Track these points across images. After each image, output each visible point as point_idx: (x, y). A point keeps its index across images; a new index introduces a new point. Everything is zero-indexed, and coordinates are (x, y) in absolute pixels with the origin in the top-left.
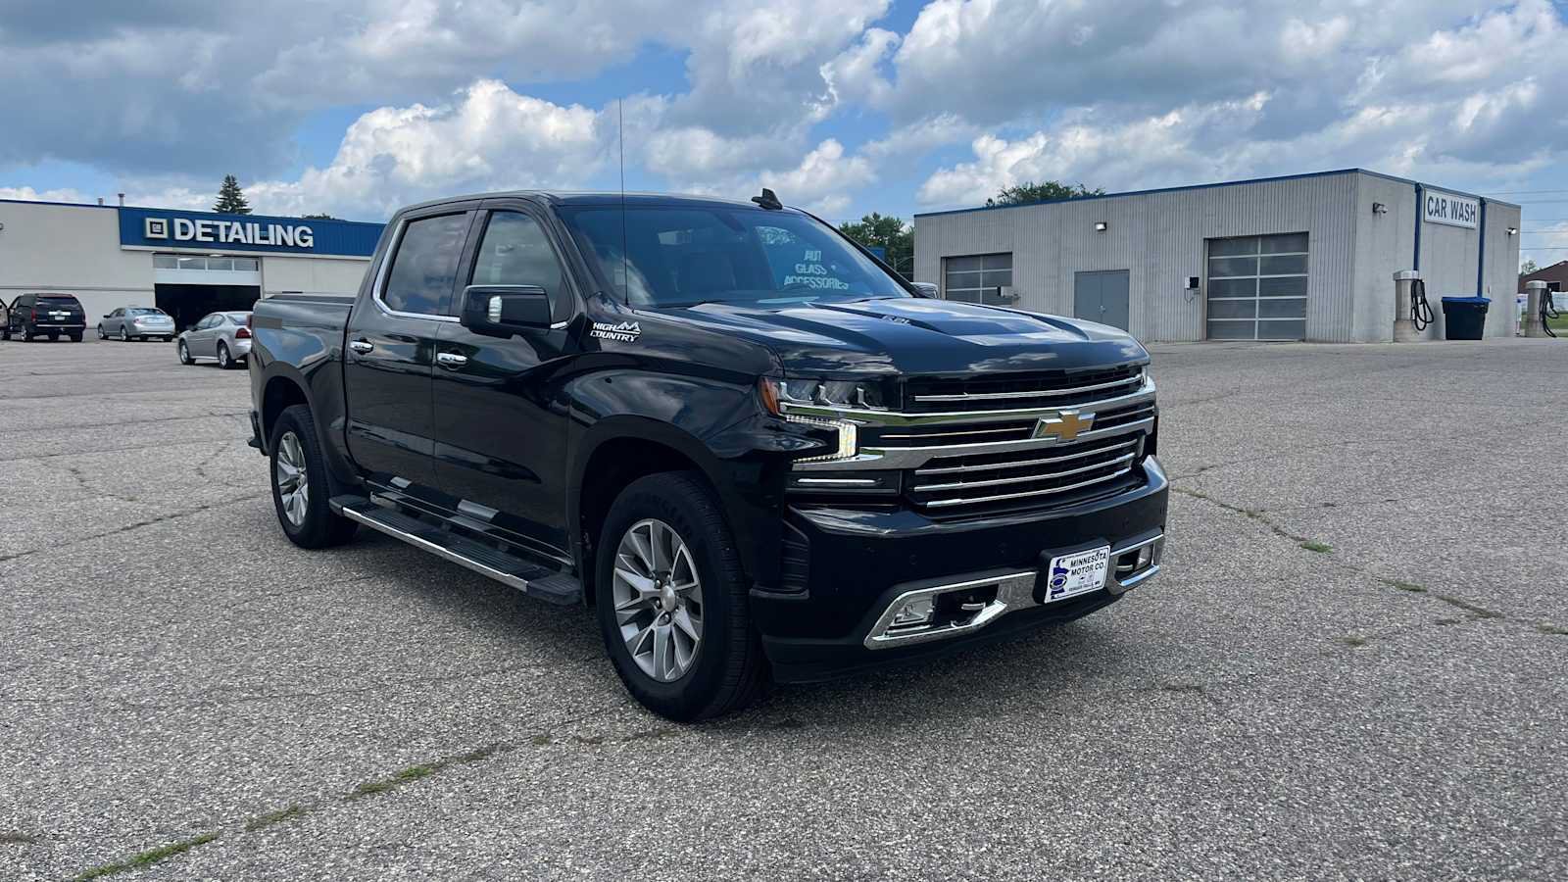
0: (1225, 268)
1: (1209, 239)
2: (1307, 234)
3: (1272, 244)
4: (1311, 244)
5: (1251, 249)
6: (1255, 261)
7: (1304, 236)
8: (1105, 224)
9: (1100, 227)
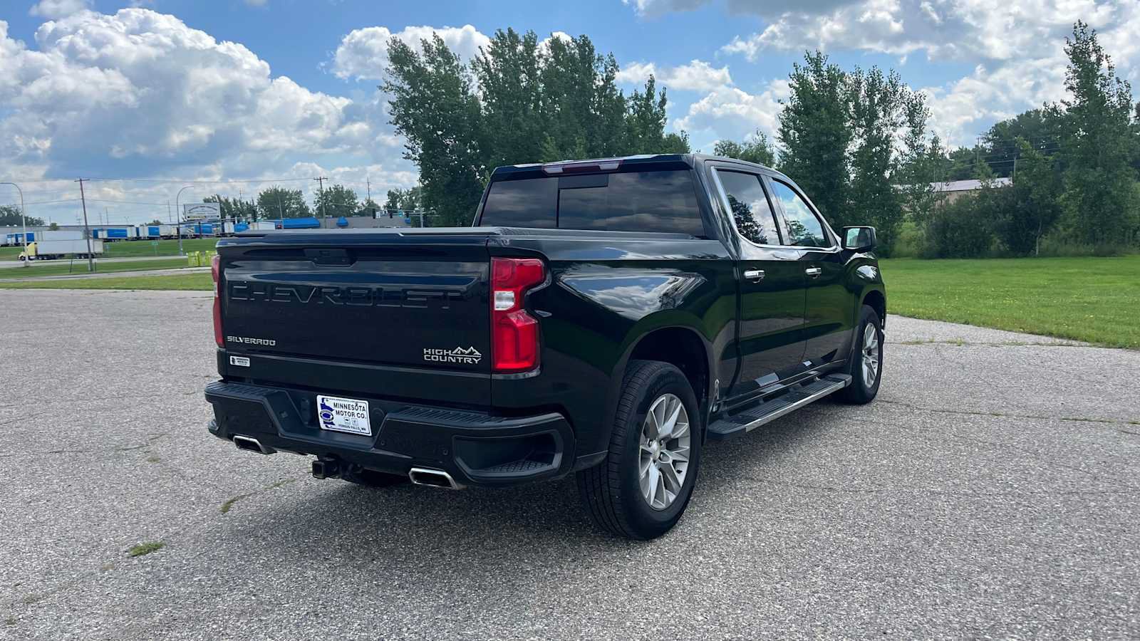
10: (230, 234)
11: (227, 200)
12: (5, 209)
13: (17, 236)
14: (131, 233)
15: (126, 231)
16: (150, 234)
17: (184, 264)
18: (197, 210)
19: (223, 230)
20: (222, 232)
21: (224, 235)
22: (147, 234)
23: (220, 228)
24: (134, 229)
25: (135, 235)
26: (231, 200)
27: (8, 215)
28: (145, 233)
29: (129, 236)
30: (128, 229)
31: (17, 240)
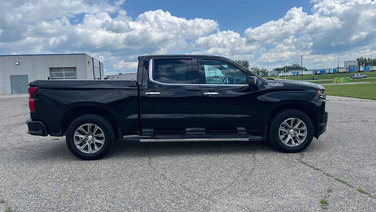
0: (55, 75)
1: (50, 68)
2: (75, 67)
3: (67, 69)
4: (77, 70)
5: (61, 71)
6: (63, 73)
7: (75, 68)
8: (19, 63)
9: (17, 63)
10: (362, 71)
11: (365, 59)
12: (295, 65)
13: (294, 73)
14: (327, 72)
15: (326, 71)
16: (333, 72)
17: (332, 82)
18: (349, 63)
19: (359, 70)
20: (359, 71)
21: (360, 71)
22: (332, 72)
23: (358, 69)
24: (328, 70)
25: (328, 72)
26: (367, 59)
27: (296, 67)
28: (332, 71)
29: (326, 72)
30: (326, 70)
31: (294, 74)
